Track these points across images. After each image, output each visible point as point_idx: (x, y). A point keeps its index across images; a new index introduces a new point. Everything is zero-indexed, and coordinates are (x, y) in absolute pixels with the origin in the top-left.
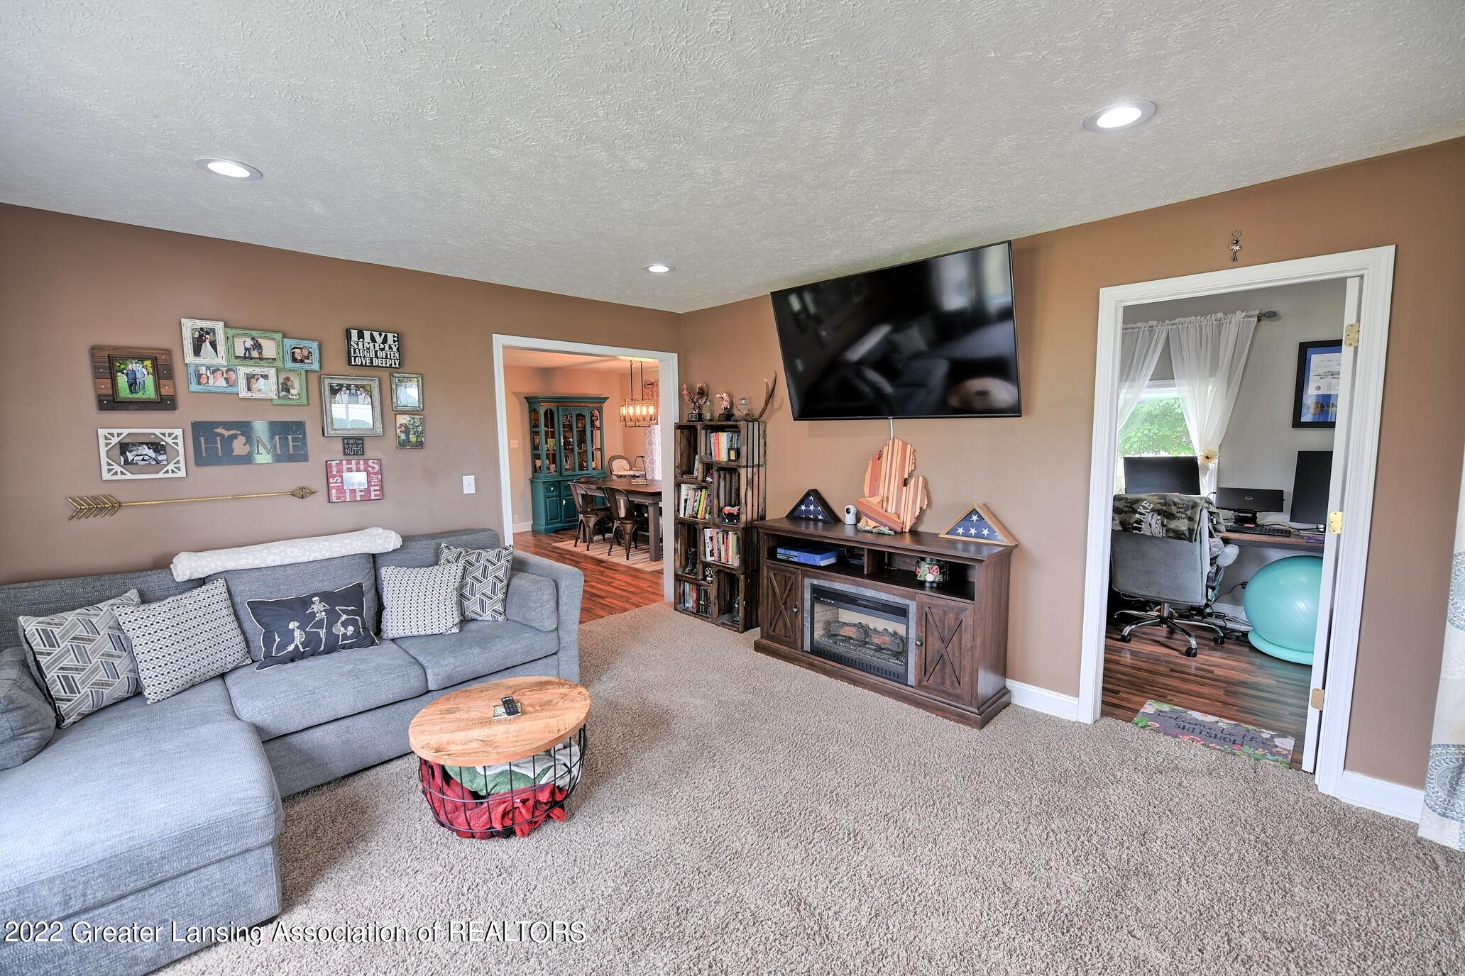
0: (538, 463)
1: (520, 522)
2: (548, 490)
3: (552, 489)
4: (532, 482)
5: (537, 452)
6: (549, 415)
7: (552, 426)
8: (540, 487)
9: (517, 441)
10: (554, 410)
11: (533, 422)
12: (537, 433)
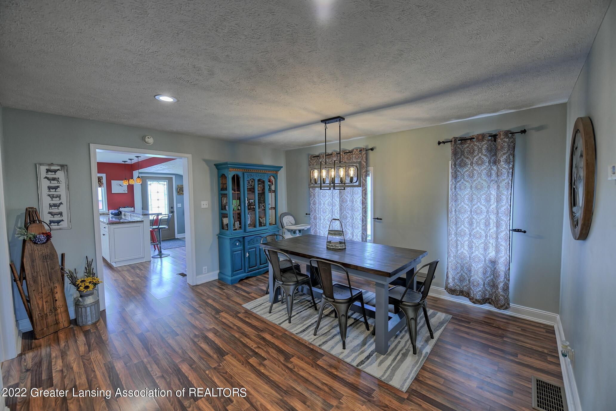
0: (225, 221)
1: (208, 272)
2: (233, 245)
3: (237, 244)
4: (219, 238)
5: (224, 212)
6: (236, 180)
7: (239, 190)
8: (227, 243)
9: (207, 202)
10: (241, 175)
11: (221, 186)
12: (225, 195)
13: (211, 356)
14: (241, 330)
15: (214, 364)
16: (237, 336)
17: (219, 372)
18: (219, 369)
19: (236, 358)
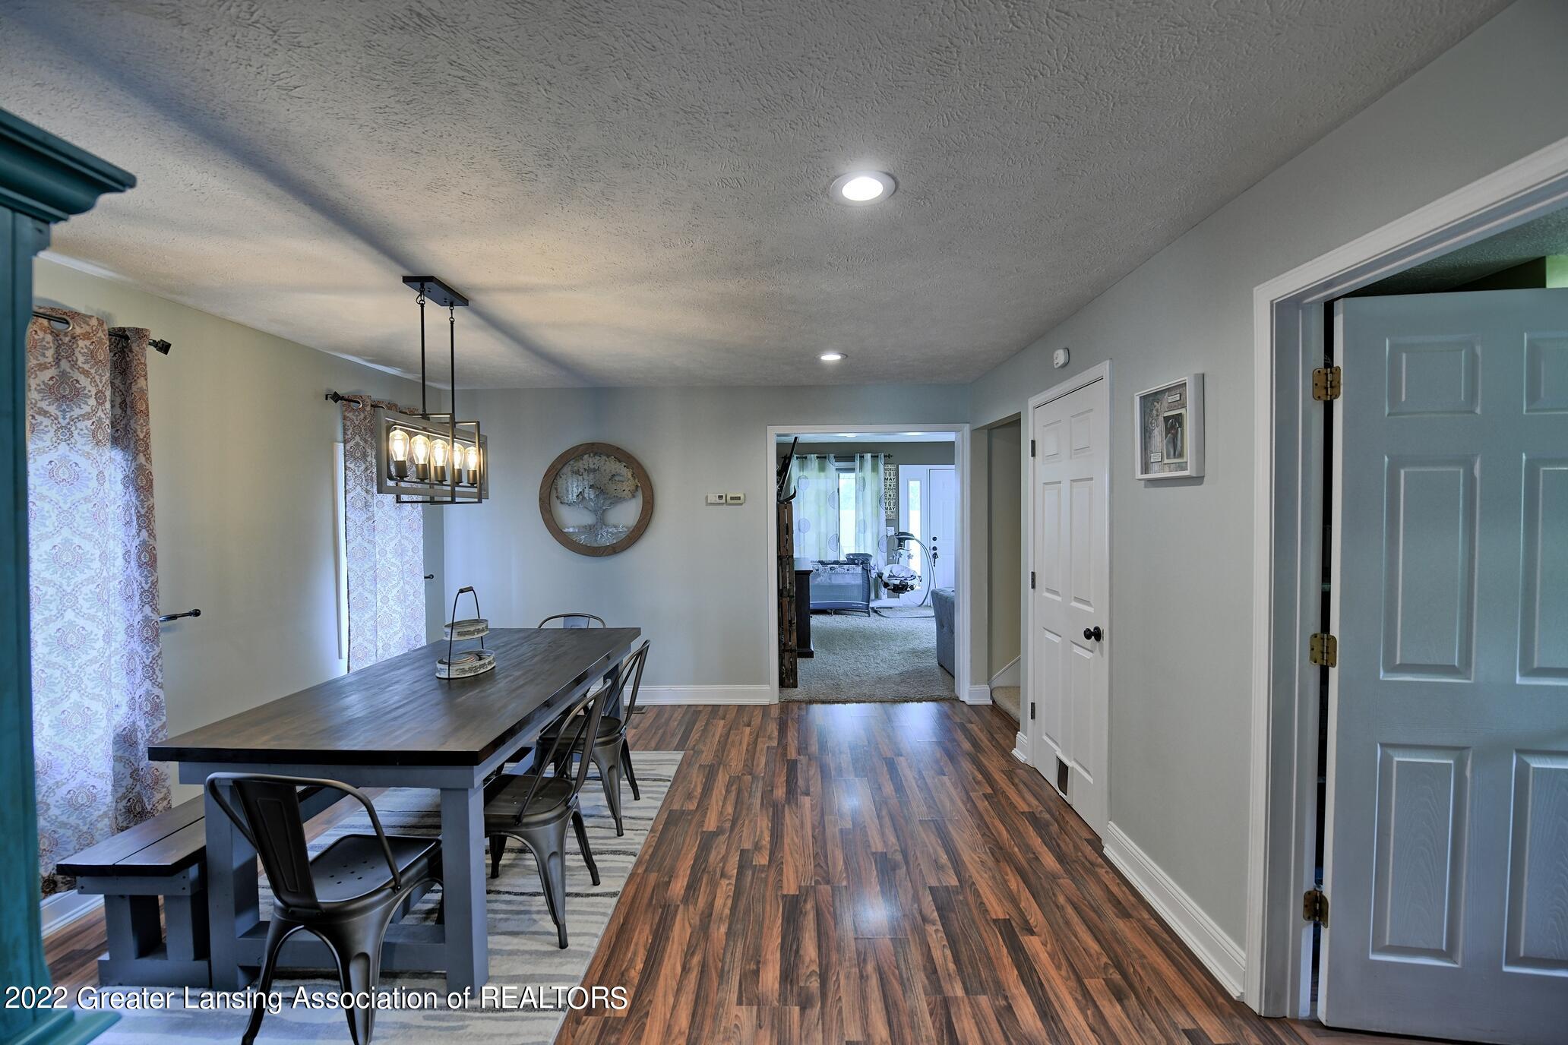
13: (817, 911)
14: (694, 941)
15: (823, 891)
16: (723, 929)
17: (828, 873)
18: (823, 878)
19: (780, 880)
